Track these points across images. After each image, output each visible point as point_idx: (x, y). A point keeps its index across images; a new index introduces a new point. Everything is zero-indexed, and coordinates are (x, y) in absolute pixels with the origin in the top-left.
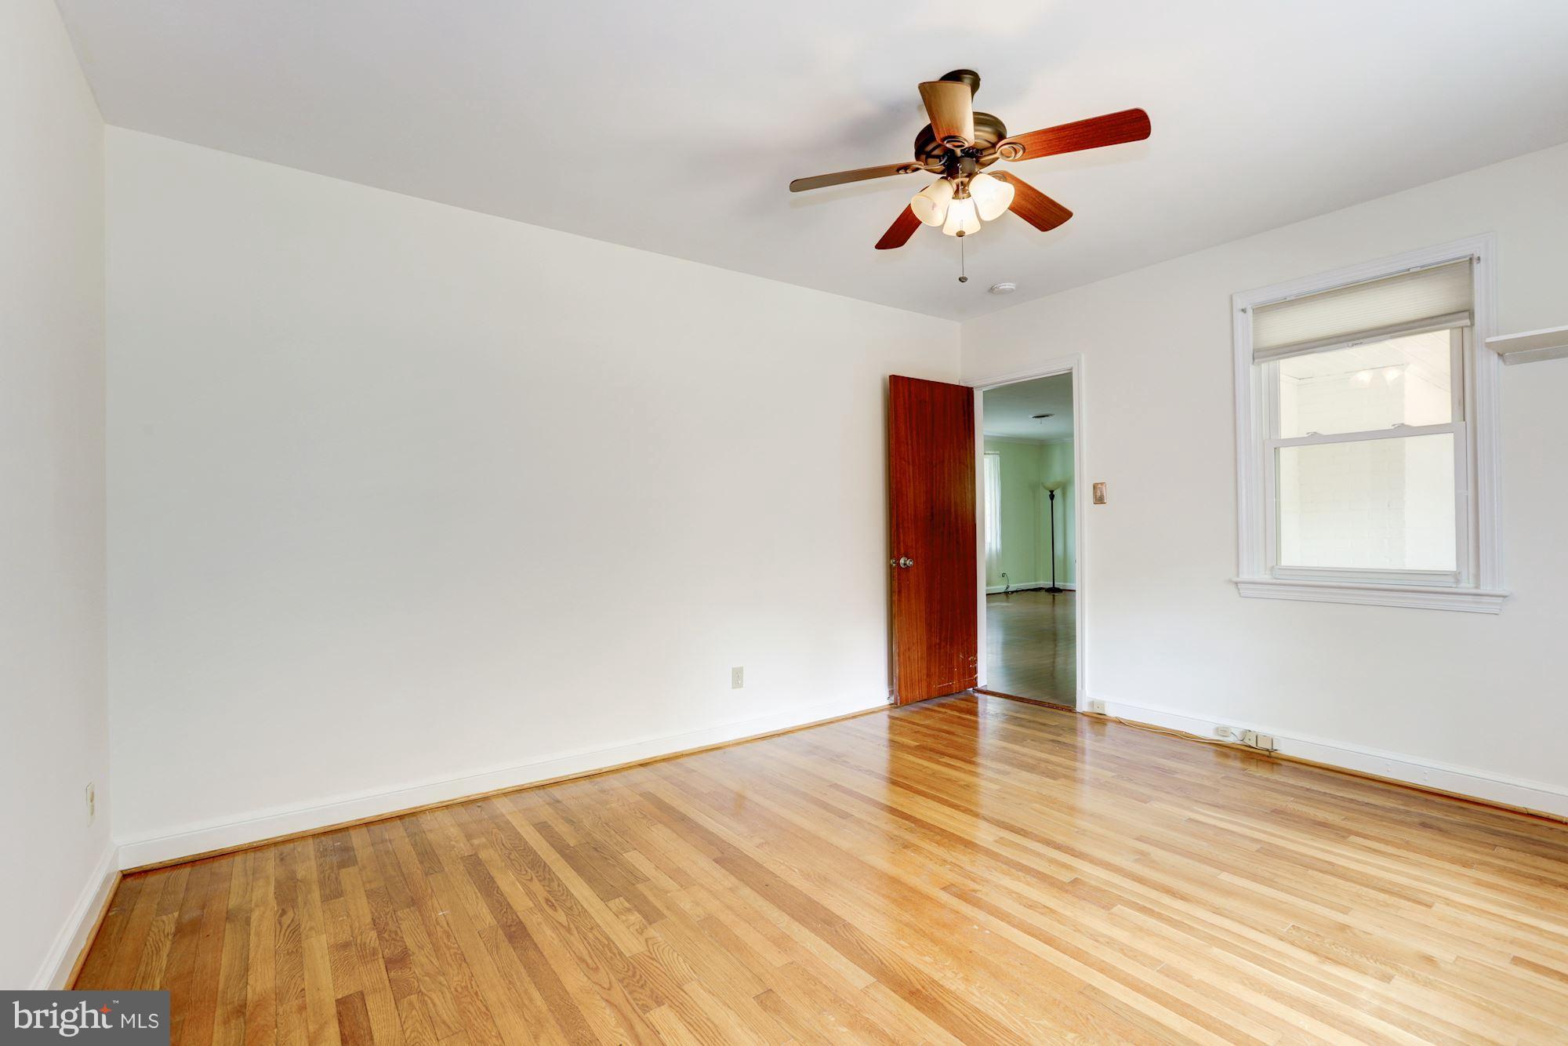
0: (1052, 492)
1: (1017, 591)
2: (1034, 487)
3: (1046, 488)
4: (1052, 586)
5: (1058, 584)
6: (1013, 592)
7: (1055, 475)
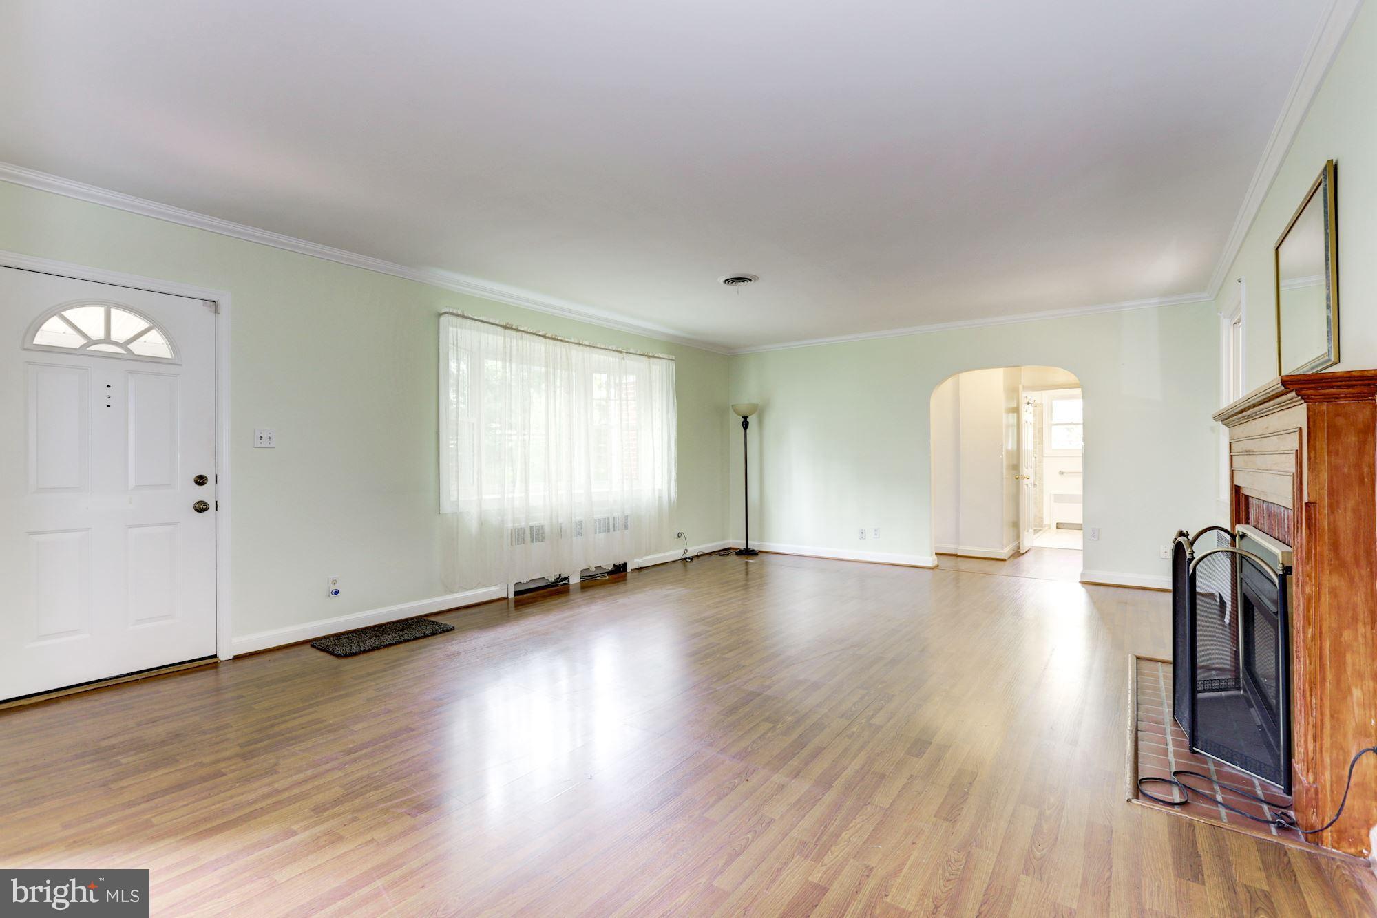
0: (745, 418)
1: (698, 556)
2: (721, 412)
3: (738, 414)
4: (744, 547)
5: (753, 545)
6: (692, 559)
7: (748, 396)
